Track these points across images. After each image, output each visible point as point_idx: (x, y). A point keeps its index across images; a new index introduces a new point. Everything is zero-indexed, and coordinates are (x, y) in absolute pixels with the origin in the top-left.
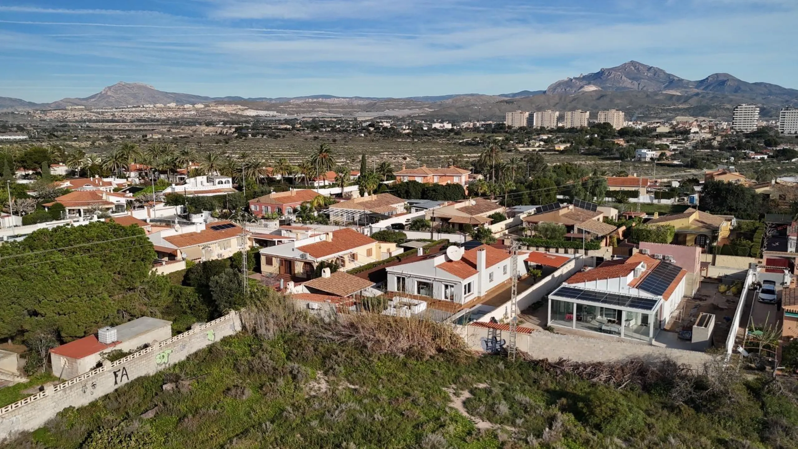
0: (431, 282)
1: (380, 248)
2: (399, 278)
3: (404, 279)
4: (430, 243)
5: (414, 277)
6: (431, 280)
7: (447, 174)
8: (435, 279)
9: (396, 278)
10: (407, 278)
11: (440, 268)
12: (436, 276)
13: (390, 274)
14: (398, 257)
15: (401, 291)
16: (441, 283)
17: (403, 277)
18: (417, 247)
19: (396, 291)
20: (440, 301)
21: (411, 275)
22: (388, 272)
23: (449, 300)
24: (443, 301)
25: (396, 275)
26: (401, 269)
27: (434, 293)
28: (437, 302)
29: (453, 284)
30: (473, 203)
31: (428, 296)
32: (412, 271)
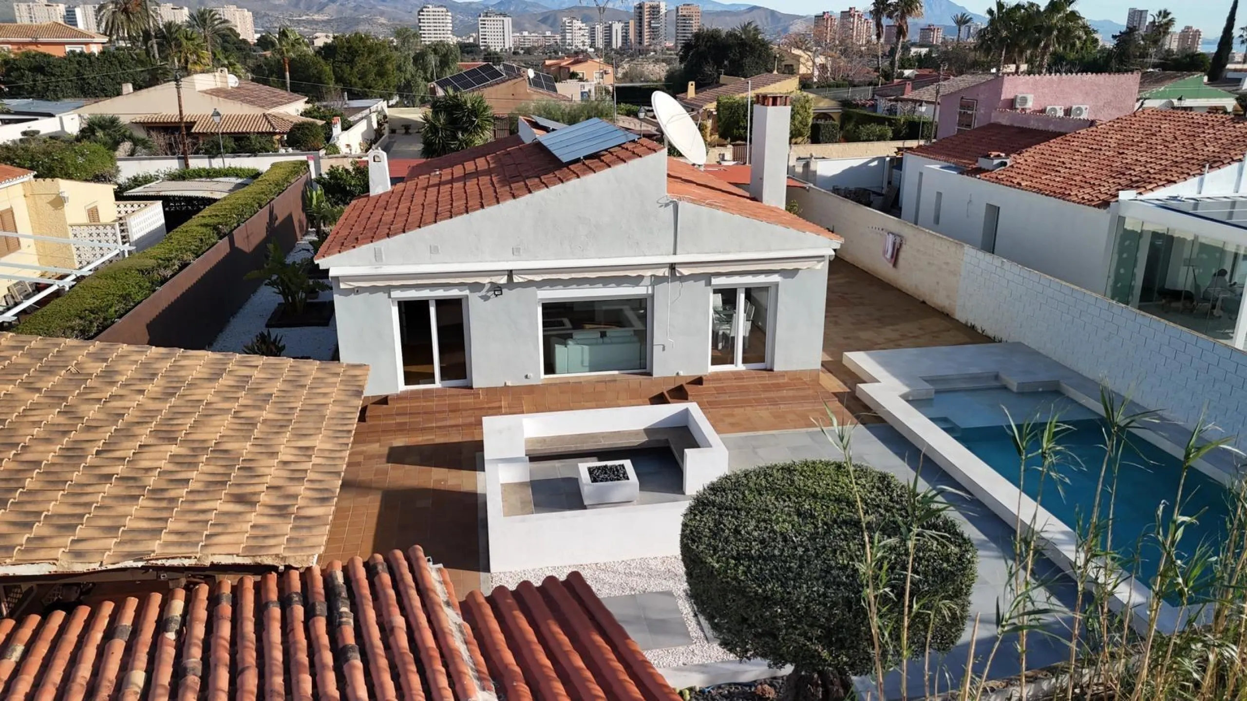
0: (639, 290)
1: (59, 202)
4: (240, 181)
5: (530, 284)
6: (646, 281)
7: (41, 40)
8: (672, 267)
9: (395, 311)
10: (482, 297)
11: (693, 201)
12: (675, 253)
13: (357, 291)
14: (215, 228)
15: (438, 384)
16: (709, 283)
17: (454, 293)
18: (212, 191)
19: (402, 387)
20: (699, 381)
21: (510, 273)
22: (342, 286)
23: (739, 366)
24: (716, 377)
25: (398, 294)
26: (434, 250)
27: (657, 351)
28: (687, 387)
29: (775, 278)
30: (232, 81)
31: (616, 372)
32: (518, 250)
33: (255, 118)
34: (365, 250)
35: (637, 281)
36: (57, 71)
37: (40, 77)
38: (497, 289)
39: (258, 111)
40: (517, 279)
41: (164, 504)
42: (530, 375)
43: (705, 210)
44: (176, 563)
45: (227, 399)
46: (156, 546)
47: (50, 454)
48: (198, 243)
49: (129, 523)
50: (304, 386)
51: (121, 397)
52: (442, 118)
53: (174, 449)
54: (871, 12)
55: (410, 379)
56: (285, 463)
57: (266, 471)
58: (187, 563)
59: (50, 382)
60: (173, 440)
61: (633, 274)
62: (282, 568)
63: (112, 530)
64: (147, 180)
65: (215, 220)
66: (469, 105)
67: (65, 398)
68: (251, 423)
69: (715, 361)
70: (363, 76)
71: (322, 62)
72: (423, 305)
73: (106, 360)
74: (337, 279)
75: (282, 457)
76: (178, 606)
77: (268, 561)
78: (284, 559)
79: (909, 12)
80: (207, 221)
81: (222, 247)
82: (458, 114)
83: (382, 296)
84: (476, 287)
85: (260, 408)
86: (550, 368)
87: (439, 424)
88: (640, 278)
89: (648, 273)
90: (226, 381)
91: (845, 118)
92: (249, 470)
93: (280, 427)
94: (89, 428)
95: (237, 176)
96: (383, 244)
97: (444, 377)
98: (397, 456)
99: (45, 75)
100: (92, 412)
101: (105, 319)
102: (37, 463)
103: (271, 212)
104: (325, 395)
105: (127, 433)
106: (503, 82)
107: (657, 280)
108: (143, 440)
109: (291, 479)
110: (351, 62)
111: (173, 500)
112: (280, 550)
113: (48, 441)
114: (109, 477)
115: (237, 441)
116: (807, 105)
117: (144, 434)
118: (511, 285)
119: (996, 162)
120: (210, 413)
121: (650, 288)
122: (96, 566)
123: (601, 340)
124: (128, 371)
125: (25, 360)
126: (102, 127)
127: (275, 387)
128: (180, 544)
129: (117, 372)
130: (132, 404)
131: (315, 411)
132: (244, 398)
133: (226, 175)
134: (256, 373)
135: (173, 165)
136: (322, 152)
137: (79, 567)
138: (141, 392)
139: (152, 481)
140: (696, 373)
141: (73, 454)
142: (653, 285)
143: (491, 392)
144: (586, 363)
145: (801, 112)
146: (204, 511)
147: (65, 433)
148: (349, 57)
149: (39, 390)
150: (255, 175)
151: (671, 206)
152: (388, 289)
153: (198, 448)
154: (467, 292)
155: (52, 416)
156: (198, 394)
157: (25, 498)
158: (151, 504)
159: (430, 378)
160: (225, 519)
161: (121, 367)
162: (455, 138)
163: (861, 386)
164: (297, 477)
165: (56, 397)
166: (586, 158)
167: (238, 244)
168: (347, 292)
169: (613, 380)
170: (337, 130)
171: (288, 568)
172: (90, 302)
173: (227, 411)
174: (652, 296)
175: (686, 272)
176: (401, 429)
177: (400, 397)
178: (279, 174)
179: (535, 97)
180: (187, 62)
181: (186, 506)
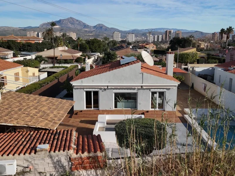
0: (135, 91)
1: (27, 71)
2: (88, 94)
3: (96, 94)
4: (64, 69)
5: (112, 89)
6: (136, 89)
7: (30, 40)
8: (142, 86)
9: (85, 93)
10: (102, 91)
11: (147, 73)
12: (142, 84)
13: (77, 89)
14: (56, 77)
15: (93, 109)
16: (150, 90)
17: (96, 90)
18: (57, 71)
19: (85, 109)
20: (148, 112)
21: (108, 86)
22: (75, 87)
23: (157, 109)
24: (152, 111)
25: (85, 90)
26: (93, 81)
27: (138, 104)
28: (145, 113)
29: (165, 90)
30: (67, 48)
31: (130, 109)
32: (110, 82)
33: (70, 56)
34: (80, 81)
35: (134, 89)
36: (32, 46)
37: (29, 48)
38: (105, 89)
39: (70, 55)
40: (109, 87)
41: (33, 118)
42: (111, 108)
43: (149, 75)
44: (32, 126)
45: (48, 104)
46: (30, 124)
47: (16, 109)
48: (52, 80)
49: (26, 120)
50: (62, 103)
51: (30, 102)
52: (106, 56)
53: (36, 110)
54: (220, 32)
55: (87, 107)
56: (54, 115)
57: (51, 115)
58: (34, 126)
59: (18, 99)
60: (36, 109)
61: (133, 87)
62: (49, 129)
63: (23, 121)
64: (46, 68)
65: (56, 76)
66: (112, 54)
67: (20, 102)
68: (51, 108)
69: (152, 108)
70: (95, 47)
71: (87, 44)
72: (90, 92)
73: (28, 97)
74: (74, 86)
75: (54, 114)
76: (32, 133)
77: (47, 128)
78: (50, 128)
79: (230, 33)
80: (55, 76)
81: (56, 81)
82: (109, 56)
83: (82, 90)
84: (101, 89)
85: (53, 106)
86: (116, 107)
87: (91, 116)
88: (135, 88)
89: (136, 87)
90: (48, 101)
91: (208, 58)
92: (48, 115)
93: (55, 109)
94: (23, 107)
95: (63, 68)
96: (83, 80)
97: (94, 107)
98: (82, 122)
99: (30, 47)
100: (24, 104)
101: (31, 92)
102: (14, 110)
103: (68, 75)
104: (65, 105)
105: (29, 108)
106: (124, 49)
107: (139, 89)
108: (32, 109)
109: (55, 117)
110: (93, 45)
111: (34, 118)
112: (50, 126)
113: (16, 108)
114: (25, 113)
115: (47, 110)
116: (197, 55)
117: (32, 108)
118: (108, 89)
119: (232, 68)
120: (44, 106)
121: (137, 91)
122: (20, 125)
123: (127, 102)
124: (32, 99)
125: (15, 96)
126: (39, 58)
127: (56, 103)
128: (33, 124)
129: (30, 99)
130: (31, 104)
131: (62, 108)
132: (50, 104)
133: (61, 68)
134: (54, 101)
135: (52, 65)
136: (82, 64)
137: (17, 125)
138: (33, 102)
139: (31, 115)
140: (147, 110)
141: (20, 110)
142: (138, 90)
143: (103, 111)
144: (124, 106)
145: (195, 56)
146: (39, 120)
147: (19, 107)
148: (93, 43)
149: (16, 100)
150: (67, 67)
151: (142, 74)
152: (83, 89)
153: (40, 111)
154: (99, 90)
155: (18, 104)
156: (43, 103)
157: (11, 115)
158: (31, 118)
159: (91, 108)
160: (42, 121)
161: (31, 98)
162: (108, 61)
163: (185, 115)
164: (56, 117)
165: (19, 101)
166: (126, 64)
167: (60, 80)
168: (76, 89)
169: (129, 110)
170: (87, 59)
171: (51, 130)
172: (29, 89)
173: (47, 106)
174: (138, 92)
175: (145, 88)
176: (84, 117)
177: (85, 111)
178: (71, 68)
179: (131, 52)
180: (58, 44)
181: (36, 119)
